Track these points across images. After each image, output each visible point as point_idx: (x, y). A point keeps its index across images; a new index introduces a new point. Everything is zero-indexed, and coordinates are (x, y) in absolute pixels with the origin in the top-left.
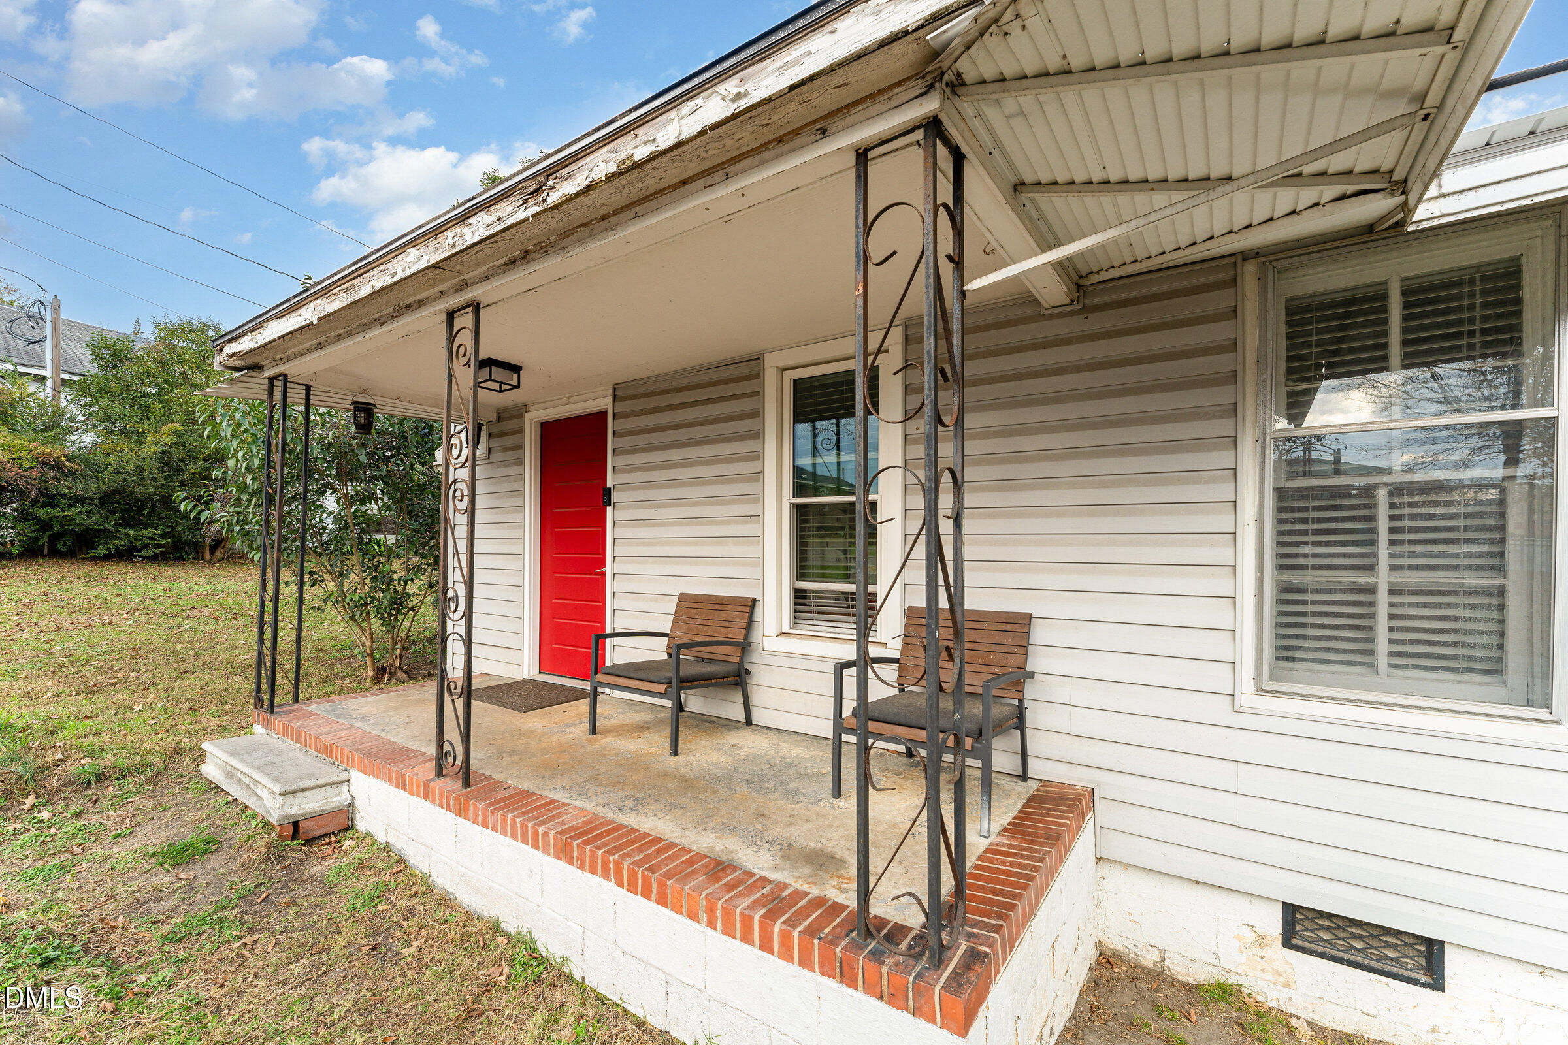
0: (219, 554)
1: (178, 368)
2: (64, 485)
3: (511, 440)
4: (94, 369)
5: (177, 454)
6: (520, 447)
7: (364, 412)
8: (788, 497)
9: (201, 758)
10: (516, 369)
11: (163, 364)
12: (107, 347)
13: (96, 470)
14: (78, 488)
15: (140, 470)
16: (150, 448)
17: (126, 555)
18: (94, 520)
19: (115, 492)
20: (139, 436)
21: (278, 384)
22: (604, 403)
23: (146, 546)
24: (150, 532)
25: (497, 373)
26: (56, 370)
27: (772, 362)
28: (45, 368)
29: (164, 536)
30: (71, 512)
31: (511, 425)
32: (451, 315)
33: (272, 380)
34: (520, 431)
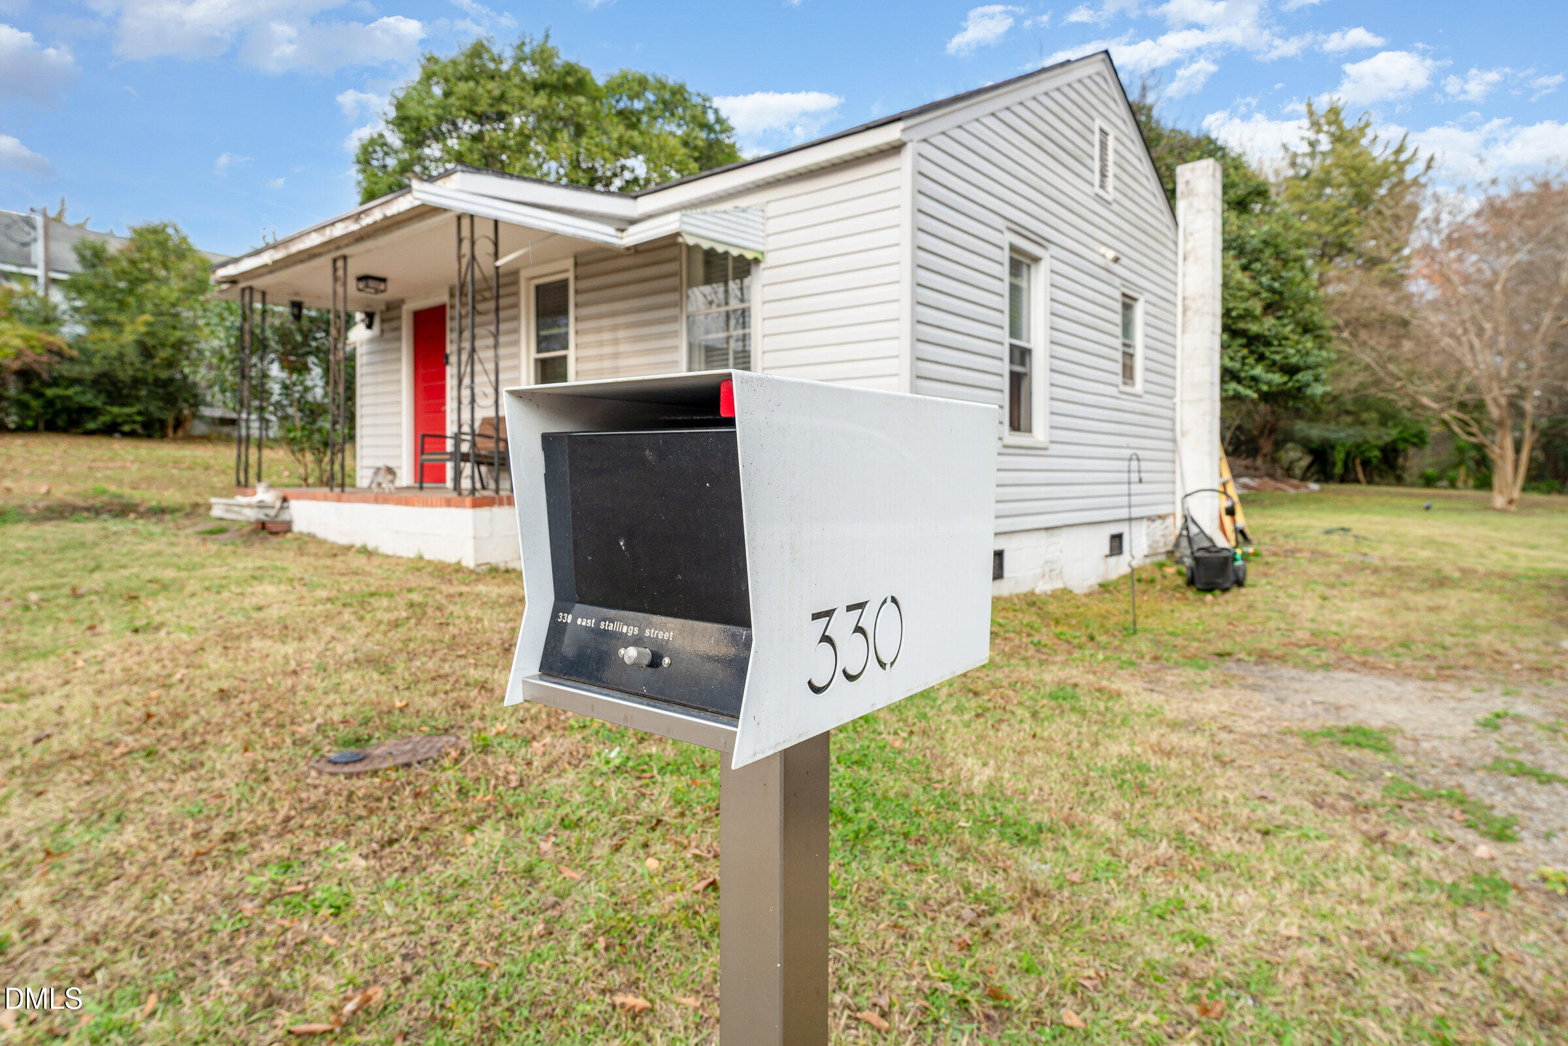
0: (180, 433)
1: (146, 265)
2: (66, 370)
3: (394, 324)
4: (78, 268)
5: (150, 342)
6: (399, 329)
7: (297, 306)
8: (534, 355)
9: (209, 507)
10: (383, 280)
11: (133, 262)
12: (86, 248)
13: (87, 356)
14: (74, 371)
15: (121, 356)
16: (129, 336)
17: (111, 430)
18: (88, 398)
19: (104, 375)
20: (118, 326)
21: (247, 292)
22: (444, 298)
23: (125, 422)
24: (127, 410)
25: (371, 283)
26: (49, 267)
27: (524, 274)
28: (35, 267)
29: (139, 413)
30: (70, 392)
31: (393, 314)
32: (335, 261)
33: (243, 290)
34: (399, 318)
